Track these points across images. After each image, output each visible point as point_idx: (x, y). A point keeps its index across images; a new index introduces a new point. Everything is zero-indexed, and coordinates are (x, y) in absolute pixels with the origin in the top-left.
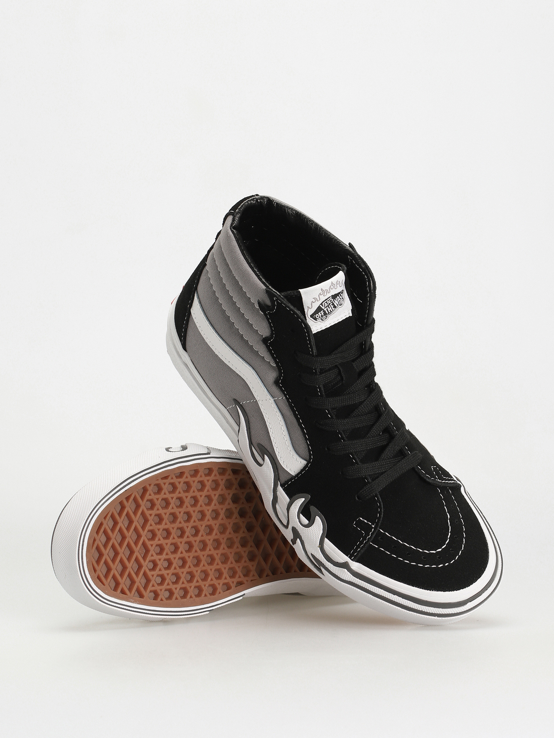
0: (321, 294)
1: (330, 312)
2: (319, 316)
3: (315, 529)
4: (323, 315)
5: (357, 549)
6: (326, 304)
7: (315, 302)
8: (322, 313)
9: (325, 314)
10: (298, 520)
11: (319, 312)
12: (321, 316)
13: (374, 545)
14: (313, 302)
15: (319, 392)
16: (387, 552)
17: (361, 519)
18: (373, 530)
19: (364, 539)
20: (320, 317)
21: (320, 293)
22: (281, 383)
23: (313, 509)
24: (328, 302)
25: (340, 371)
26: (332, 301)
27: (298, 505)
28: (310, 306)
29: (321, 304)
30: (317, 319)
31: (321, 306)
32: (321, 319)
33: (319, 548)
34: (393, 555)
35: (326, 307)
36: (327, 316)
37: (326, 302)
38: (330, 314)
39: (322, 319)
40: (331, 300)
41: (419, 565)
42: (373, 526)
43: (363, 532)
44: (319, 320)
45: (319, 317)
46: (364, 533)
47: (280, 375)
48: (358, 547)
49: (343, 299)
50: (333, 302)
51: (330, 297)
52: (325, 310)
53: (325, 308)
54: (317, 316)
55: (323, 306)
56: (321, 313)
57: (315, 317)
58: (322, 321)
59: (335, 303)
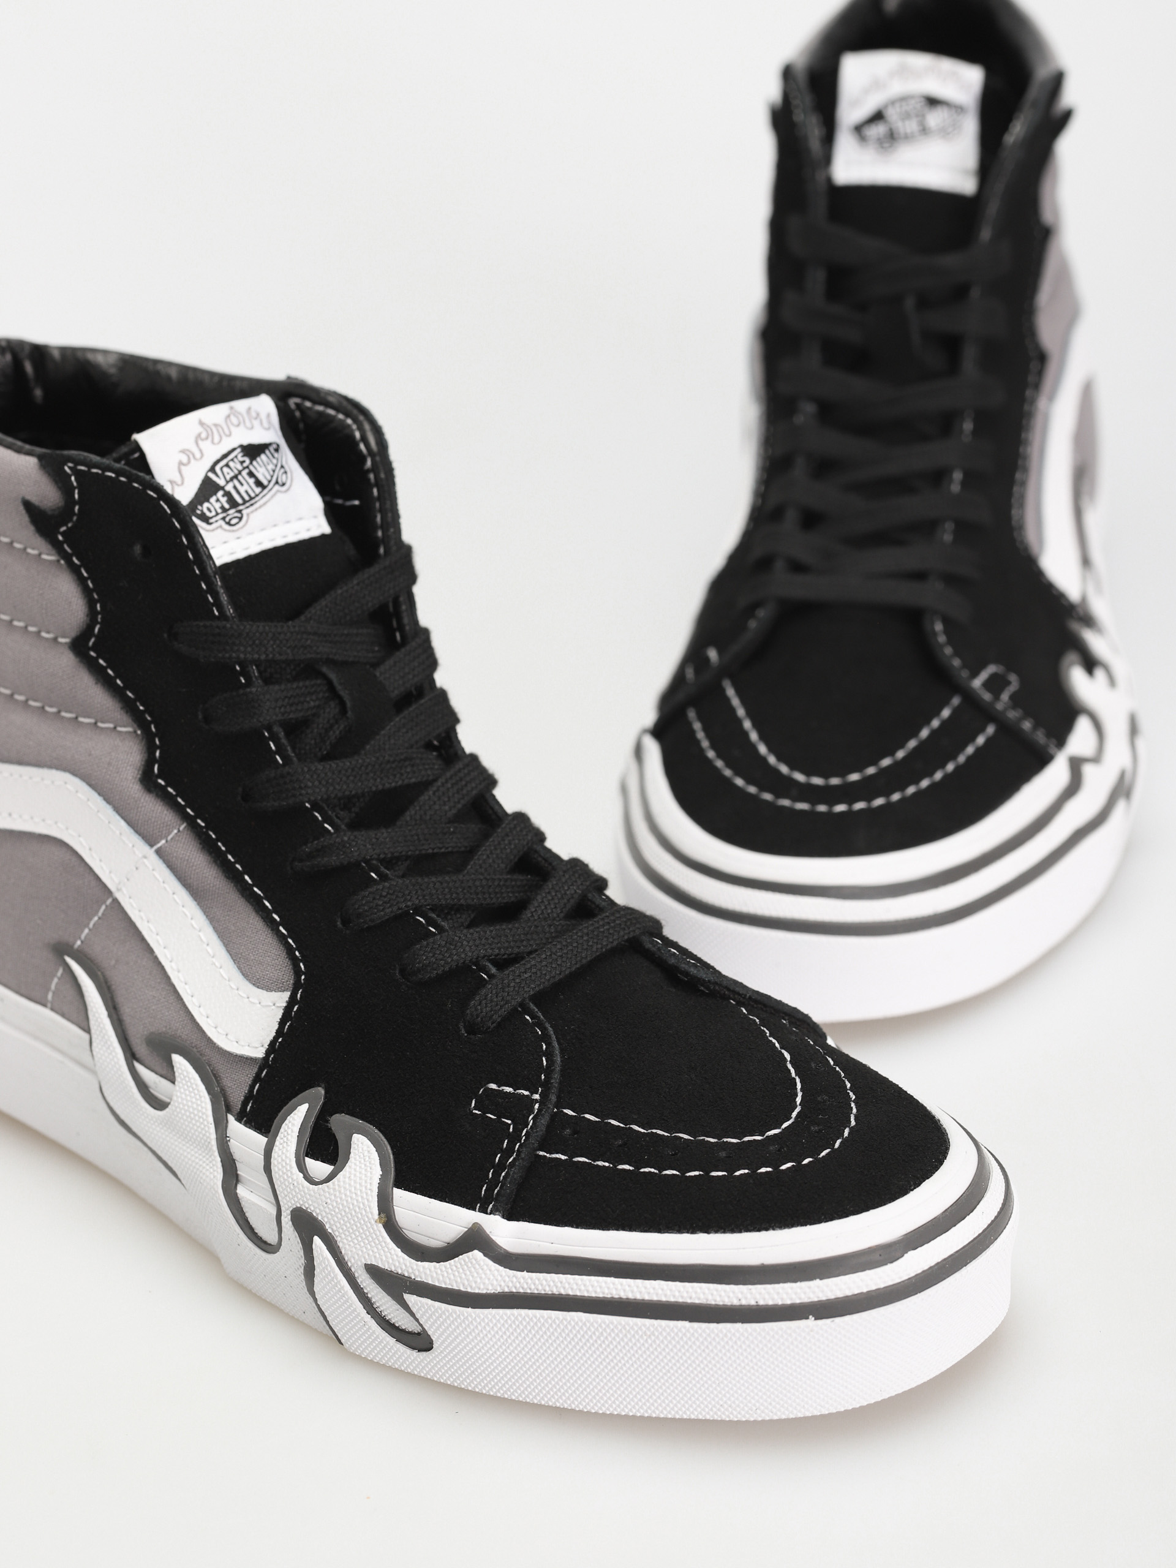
0: (204, 435)
1: (247, 498)
2: (212, 509)
3: (355, 1170)
4: (227, 506)
5: (497, 1174)
6: (226, 470)
7: (189, 462)
8: (224, 500)
9: (233, 503)
10: (301, 1175)
11: (211, 496)
12: (219, 511)
13: (554, 1156)
14: (181, 463)
15: (278, 752)
16: (600, 1163)
17: (493, 1086)
18: (537, 1106)
19: (515, 1138)
20: (217, 514)
21: (199, 435)
22: (159, 776)
23: (339, 1121)
24: (231, 464)
25: (330, 683)
26: (245, 465)
27: (292, 1131)
28: (178, 479)
29: (212, 469)
30: (211, 518)
31: (211, 475)
32: (224, 519)
33: (381, 1226)
34: (620, 1167)
35: (232, 479)
36: (240, 511)
37: (227, 465)
38: (247, 504)
39: (227, 519)
40: (241, 459)
41: (714, 1174)
42: (536, 1097)
43: (509, 1122)
44: (216, 521)
45: (214, 513)
46: (510, 1125)
47: (150, 748)
48: (501, 1166)
49: (282, 470)
50: (251, 467)
51: (234, 450)
52: (229, 488)
53: (227, 482)
54: (209, 510)
55: (217, 475)
56: (218, 500)
57: (202, 511)
58: (227, 527)
59: (258, 472)
